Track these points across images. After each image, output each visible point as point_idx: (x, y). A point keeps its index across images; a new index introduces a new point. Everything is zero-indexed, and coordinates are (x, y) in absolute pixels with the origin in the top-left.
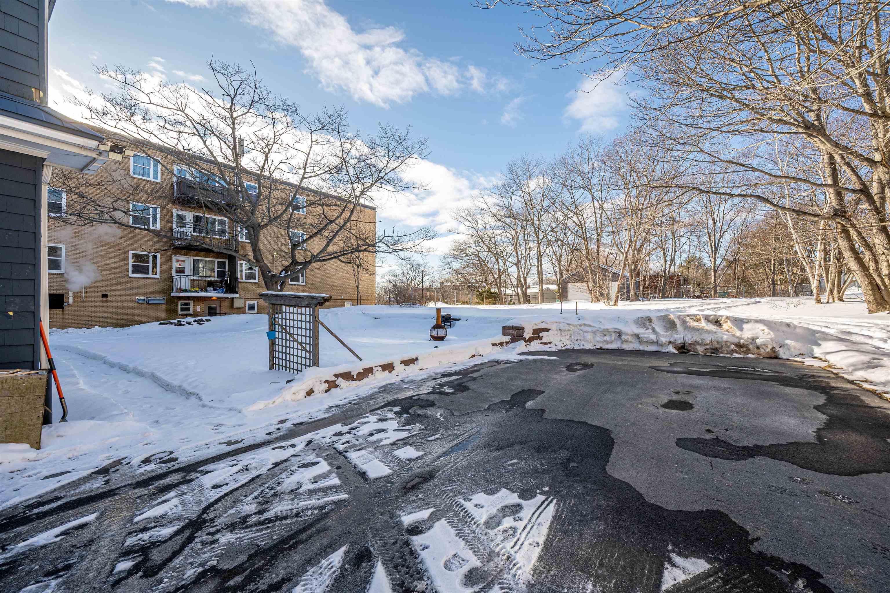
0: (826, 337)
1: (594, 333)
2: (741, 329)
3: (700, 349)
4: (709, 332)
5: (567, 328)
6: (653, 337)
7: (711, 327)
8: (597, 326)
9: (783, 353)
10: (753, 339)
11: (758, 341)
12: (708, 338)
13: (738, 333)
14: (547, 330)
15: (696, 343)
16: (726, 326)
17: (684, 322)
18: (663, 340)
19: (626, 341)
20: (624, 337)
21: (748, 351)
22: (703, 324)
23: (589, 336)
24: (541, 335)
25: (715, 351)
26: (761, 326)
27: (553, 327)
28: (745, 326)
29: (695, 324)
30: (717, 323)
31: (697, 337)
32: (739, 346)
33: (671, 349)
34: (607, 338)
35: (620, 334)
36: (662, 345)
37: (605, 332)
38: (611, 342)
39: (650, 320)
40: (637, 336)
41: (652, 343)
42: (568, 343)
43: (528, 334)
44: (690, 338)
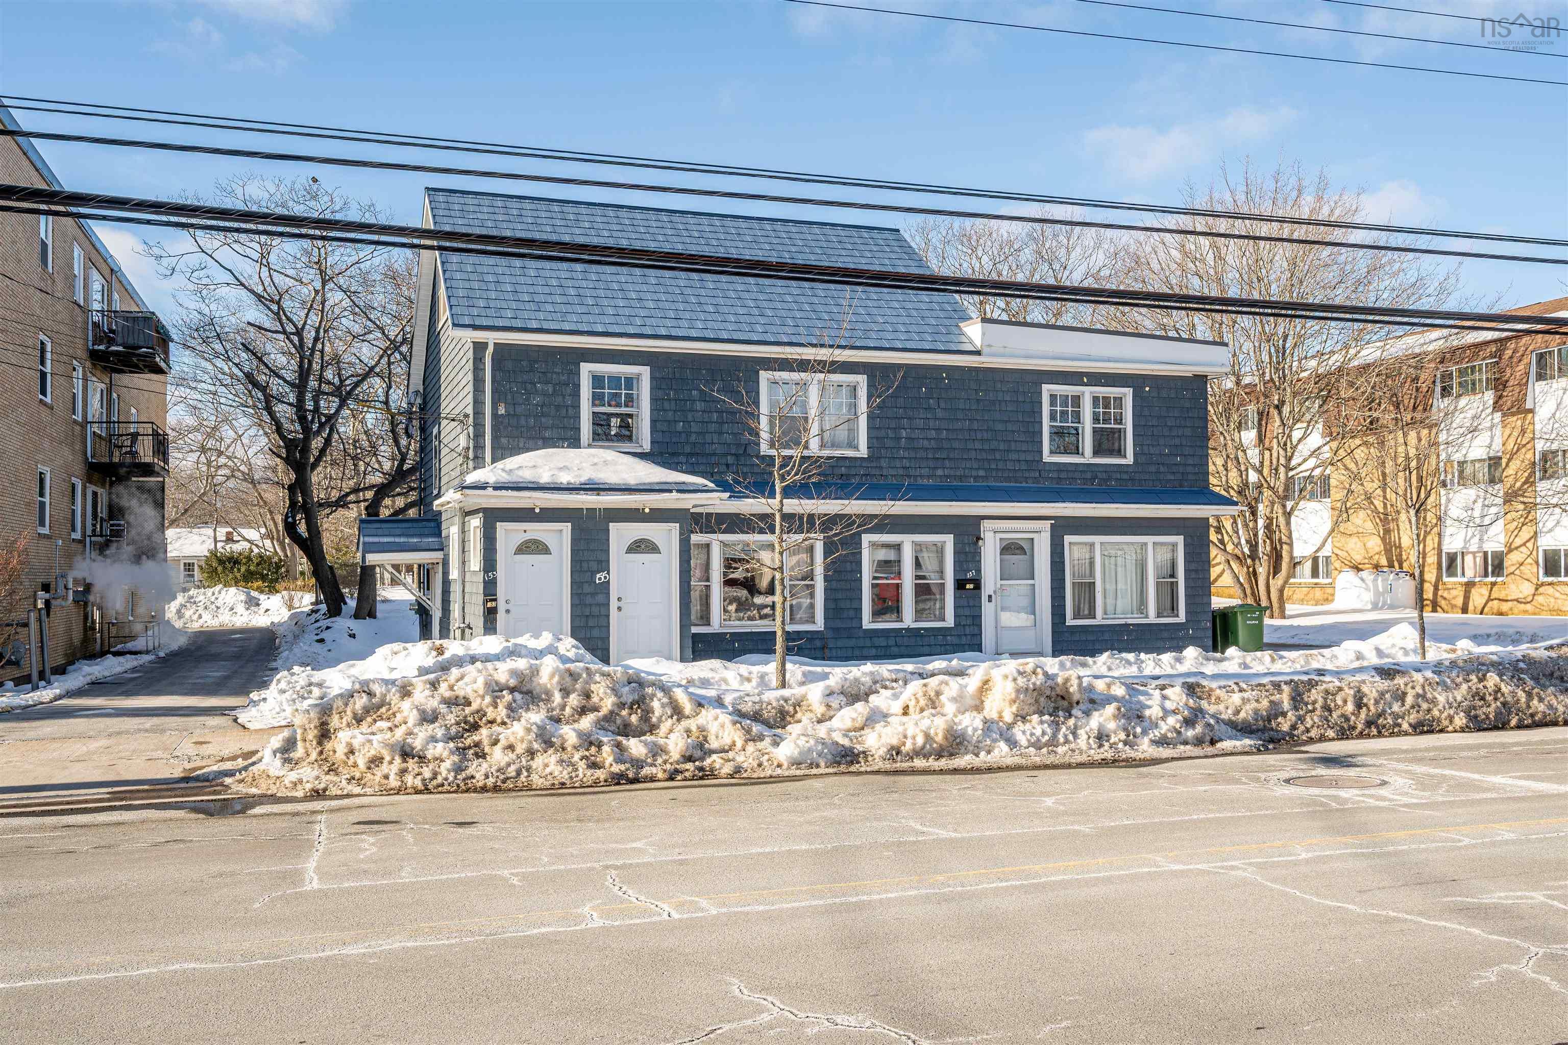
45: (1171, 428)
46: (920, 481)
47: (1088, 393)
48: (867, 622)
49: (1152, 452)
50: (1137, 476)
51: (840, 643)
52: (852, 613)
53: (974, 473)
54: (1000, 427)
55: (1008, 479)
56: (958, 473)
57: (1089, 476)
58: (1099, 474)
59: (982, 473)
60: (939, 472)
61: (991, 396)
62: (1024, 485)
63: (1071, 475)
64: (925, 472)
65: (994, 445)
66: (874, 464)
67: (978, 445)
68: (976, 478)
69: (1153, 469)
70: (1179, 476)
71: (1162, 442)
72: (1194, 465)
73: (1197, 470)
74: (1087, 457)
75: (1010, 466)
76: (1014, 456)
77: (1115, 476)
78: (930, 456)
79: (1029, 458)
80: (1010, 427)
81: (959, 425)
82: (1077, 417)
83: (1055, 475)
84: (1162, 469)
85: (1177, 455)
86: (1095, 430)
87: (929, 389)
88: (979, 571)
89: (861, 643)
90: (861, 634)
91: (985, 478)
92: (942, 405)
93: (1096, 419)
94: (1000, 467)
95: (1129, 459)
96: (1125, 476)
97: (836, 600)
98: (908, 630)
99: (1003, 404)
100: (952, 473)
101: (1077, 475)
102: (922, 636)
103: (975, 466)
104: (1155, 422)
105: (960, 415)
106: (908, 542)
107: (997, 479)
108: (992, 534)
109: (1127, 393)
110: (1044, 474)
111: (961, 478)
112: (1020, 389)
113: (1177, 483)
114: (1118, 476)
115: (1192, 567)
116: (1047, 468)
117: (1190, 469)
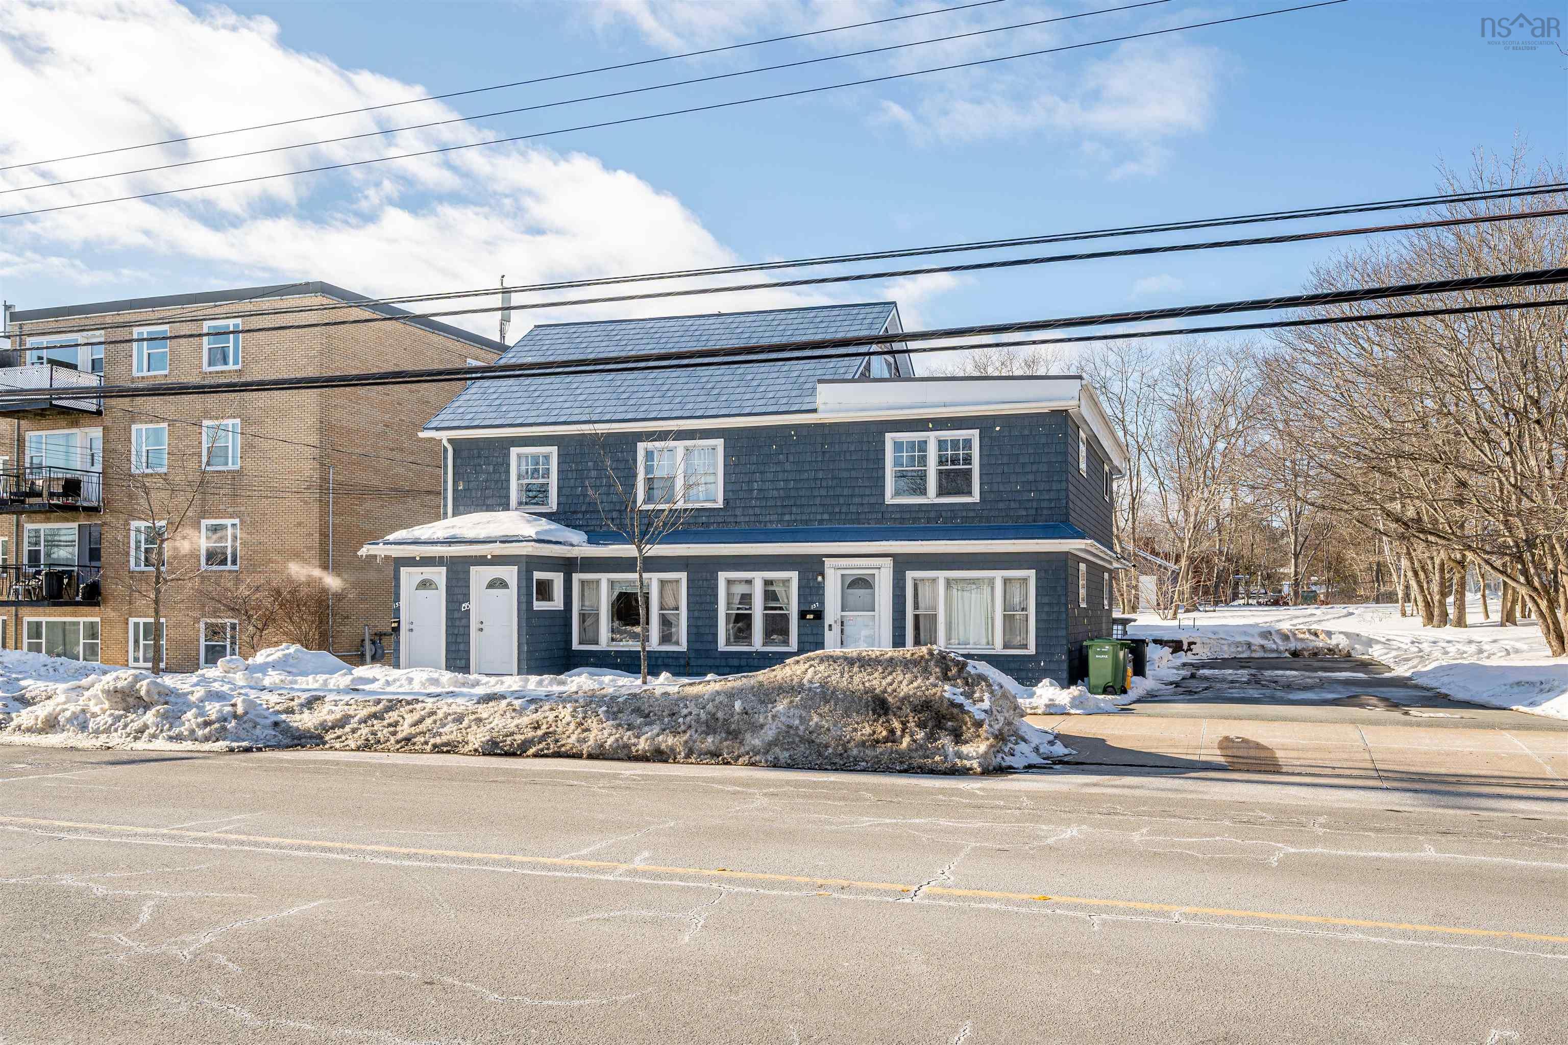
0: (1377, 641)
1: (1229, 645)
2: (1330, 638)
3: (1306, 654)
4: (1311, 641)
5: (1208, 641)
6: (1274, 646)
7: (1313, 638)
8: (1232, 639)
9: (1353, 653)
10: (1338, 645)
11: (1340, 647)
12: (1312, 645)
13: (1329, 642)
14: (1195, 643)
15: (1304, 649)
16: (1322, 636)
17: (1295, 635)
18: (1282, 648)
19: (1255, 651)
20: (1253, 648)
21: (1334, 653)
22: (1307, 636)
23: (1225, 648)
24: (1192, 647)
25: (1315, 654)
26: (1342, 636)
27: (1197, 640)
28: (1333, 636)
29: (1302, 636)
30: (1316, 635)
31: (1304, 646)
32: (1330, 650)
33: (1287, 655)
34: (1239, 649)
35: (1249, 645)
36: (1280, 652)
37: (1238, 644)
38: (1243, 652)
39: (1270, 633)
40: (1262, 647)
41: (1272, 651)
42: (1209, 654)
43: (1185, 647)
44: (1300, 646)
45: (1024, 464)
46: (769, 526)
47: (932, 438)
48: (722, 646)
49: (1002, 489)
50: (985, 513)
51: (700, 662)
52: (710, 638)
53: (819, 517)
54: (845, 474)
55: (852, 521)
56: (804, 518)
57: (933, 515)
58: (944, 514)
59: (826, 517)
60: (787, 517)
61: (837, 448)
62: (866, 526)
63: (914, 515)
64: (772, 518)
65: (838, 491)
66: (730, 513)
67: (823, 492)
68: (821, 521)
69: (1001, 505)
70: (1033, 512)
71: (1013, 478)
72: (1050, 500)
73: (1053, 505)
74: (932, 497)
75: (853, 509)
76: (857, 500)
77: (960, 514)
78: (778, 504)
79: (873, 500)
80: (854, 474)
81: (805, 476)
82: (923, 460)
83: (898, 516)
84: (1013, 505)
85: (1031, 491)
86: (940, 473)
87: (780, 446)
88: (822, 603)
89: (717, 662)
90: (718, 655)
91: (830, 520)
92: (791, 458)
93: (941, 461)
94: (843, 510)
95: (976, 497)
96: (972, 514)
97: (697, 627)
98: (756, 652)
99: (848, 454)
100: (799, 518)
101: (921, 515)
102: (770, 658)
103: (820, 510)
104: (1005, 460)
105: (807, 467)
106: (758, 577)
107: (839, 521)
108: (833, 570)
109: (974, 434)
110: (887, 516)
111: (806, 522)
112: (865, 439)
113: (1031, 519)
114: (964, 514)
115: (1046, 600)
116: (890, 509)
117: (1045, 504)
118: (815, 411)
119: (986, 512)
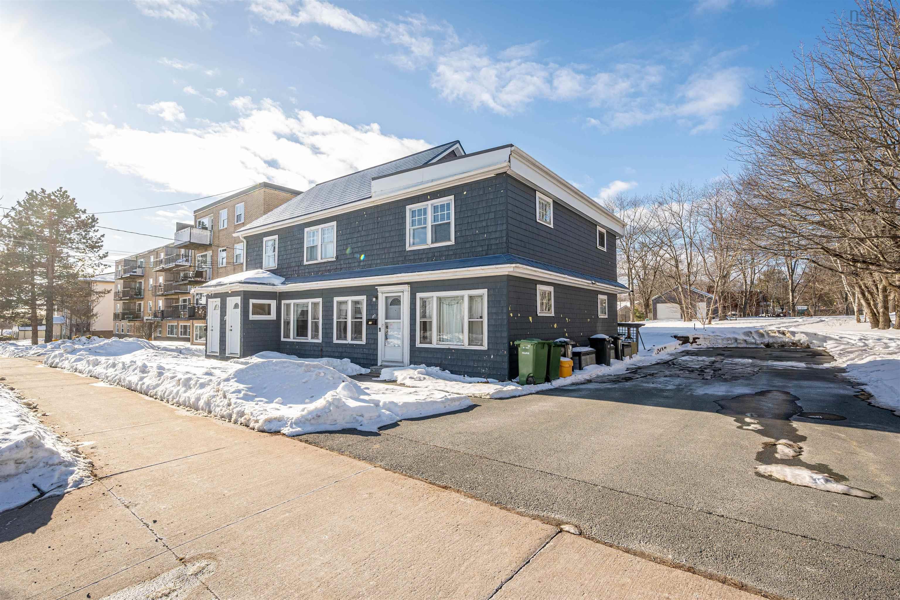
0: (831, 339)
1: (723, 340)
2: (794, 336)
3: (776, 345)
4: (780, 338)
5: (708, 337)
6: (753, 341)
7: (781, 336)
8: (724, 336)
9: (811, 346)
10: (799, 341)
11: (801, 342)
12: (779, 340)
13: (793, 338)
14: (699, 338)
15: (774, 343)
16: (788, 335)
17: (768, 334)
18: (758, 342)
19: (740, 343)
20: (738, 341)
21: (797, 346)
22: (777, 334)
23: (720, 341)
24: (696, 340)
25: (783, 346)
26: (803, 335)
27: (701, 337)
28: (796, 335)
29: (773, 334)
30: (784, 334)
31: (774, 340)
32: (793, 344)
33: (762, 346)
34: (729, 342)
35: (736, 340)
36: (758, 345)
37: (728, 339)
38: (732, 344)
39: (751, 333)
40: (745, 341)
41: (752, 343)
42: (709, 345)
43: (691, 341)
44: (771, 341)
45: (480, 215)
47: (430, 205)
48: (335, 340)
49: (467, 233)
50: (458, 252)
51: (327, 349)
52: (330, 334)
53: (375, 262)
54: (387, 235)
55: (391, 263)
56: (368, 263)
57: (430, 255)
58: (436, 254)
59: (378, 262)
60: (362, 263)
61: (384, 219)
62: (397, 265)
63: (420, 256)
64: (356, 264)
65: (384, 245)
66: (338, 263)
67: (377, 247)
68: (376, 265)
69: (468, 245)
70: (486, 248)
71: (474, 225)
72: (496, 238)
73: (499, 242)
74: (429, 244)
75: (391, 255)
76: (393, 250)
77: (444, 254)
79: (400, 249)
80: (392, 234)
81: (370, 238)
82: (425, 220)
83: (413, 258)
84: (474, 244)
85: (484, 233)
86: (434, 227)
87: (359, 222)
88: (377, 315)
89: (333, 349)
90: (333, 345)
91: (381, 264)
92: (364, 229)
93: (435, 219)
94: (387, 257)
95: (452, 242)
96: (451, 253)
97: (326, 329)
98: (349, 344)
99: (388, 222)
101: (424, 256)
102: (355, 348)
104: (469, 214)
105: (370, 232)
106: (349, 300)
107: (385, 264)
108: (381, 294)
109: (451, 199)
110: (407, 258)
112: (397, 212)
113: (484, 253)
114: (447, 253)
115: (494, 310)
116: (409, 254)
117: (493, 242)
118: (371, 197)
119: (459, 250)
